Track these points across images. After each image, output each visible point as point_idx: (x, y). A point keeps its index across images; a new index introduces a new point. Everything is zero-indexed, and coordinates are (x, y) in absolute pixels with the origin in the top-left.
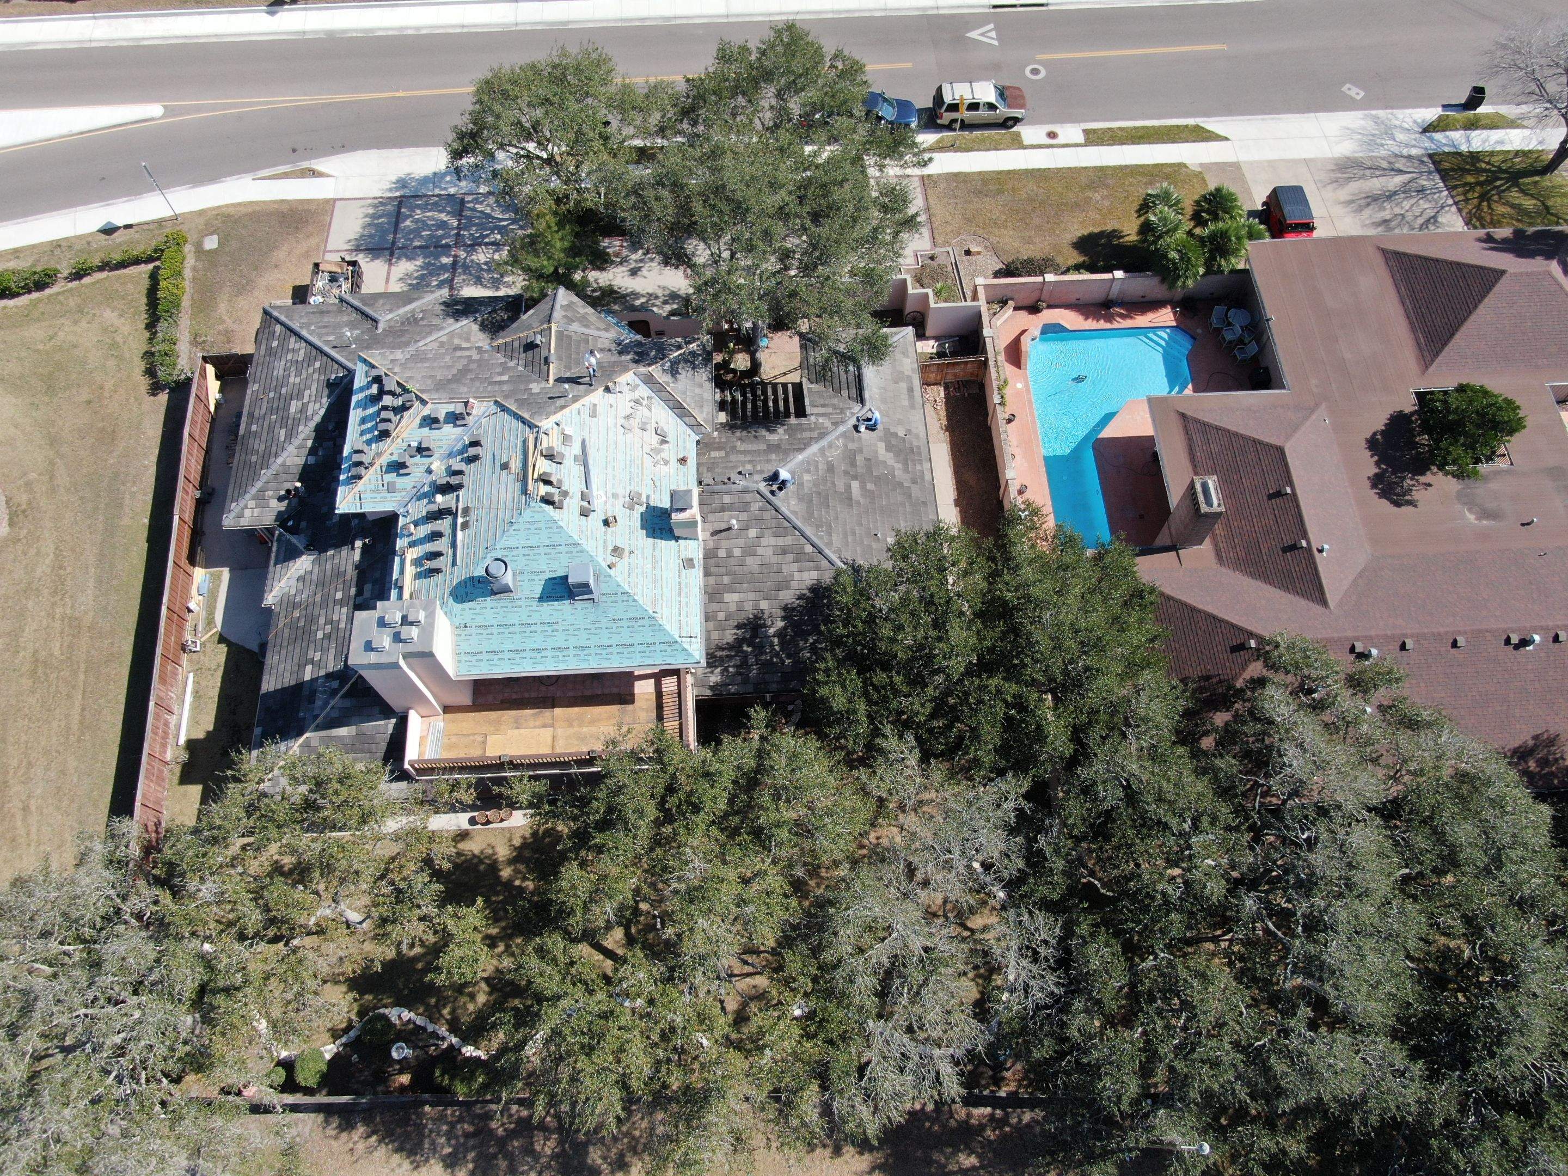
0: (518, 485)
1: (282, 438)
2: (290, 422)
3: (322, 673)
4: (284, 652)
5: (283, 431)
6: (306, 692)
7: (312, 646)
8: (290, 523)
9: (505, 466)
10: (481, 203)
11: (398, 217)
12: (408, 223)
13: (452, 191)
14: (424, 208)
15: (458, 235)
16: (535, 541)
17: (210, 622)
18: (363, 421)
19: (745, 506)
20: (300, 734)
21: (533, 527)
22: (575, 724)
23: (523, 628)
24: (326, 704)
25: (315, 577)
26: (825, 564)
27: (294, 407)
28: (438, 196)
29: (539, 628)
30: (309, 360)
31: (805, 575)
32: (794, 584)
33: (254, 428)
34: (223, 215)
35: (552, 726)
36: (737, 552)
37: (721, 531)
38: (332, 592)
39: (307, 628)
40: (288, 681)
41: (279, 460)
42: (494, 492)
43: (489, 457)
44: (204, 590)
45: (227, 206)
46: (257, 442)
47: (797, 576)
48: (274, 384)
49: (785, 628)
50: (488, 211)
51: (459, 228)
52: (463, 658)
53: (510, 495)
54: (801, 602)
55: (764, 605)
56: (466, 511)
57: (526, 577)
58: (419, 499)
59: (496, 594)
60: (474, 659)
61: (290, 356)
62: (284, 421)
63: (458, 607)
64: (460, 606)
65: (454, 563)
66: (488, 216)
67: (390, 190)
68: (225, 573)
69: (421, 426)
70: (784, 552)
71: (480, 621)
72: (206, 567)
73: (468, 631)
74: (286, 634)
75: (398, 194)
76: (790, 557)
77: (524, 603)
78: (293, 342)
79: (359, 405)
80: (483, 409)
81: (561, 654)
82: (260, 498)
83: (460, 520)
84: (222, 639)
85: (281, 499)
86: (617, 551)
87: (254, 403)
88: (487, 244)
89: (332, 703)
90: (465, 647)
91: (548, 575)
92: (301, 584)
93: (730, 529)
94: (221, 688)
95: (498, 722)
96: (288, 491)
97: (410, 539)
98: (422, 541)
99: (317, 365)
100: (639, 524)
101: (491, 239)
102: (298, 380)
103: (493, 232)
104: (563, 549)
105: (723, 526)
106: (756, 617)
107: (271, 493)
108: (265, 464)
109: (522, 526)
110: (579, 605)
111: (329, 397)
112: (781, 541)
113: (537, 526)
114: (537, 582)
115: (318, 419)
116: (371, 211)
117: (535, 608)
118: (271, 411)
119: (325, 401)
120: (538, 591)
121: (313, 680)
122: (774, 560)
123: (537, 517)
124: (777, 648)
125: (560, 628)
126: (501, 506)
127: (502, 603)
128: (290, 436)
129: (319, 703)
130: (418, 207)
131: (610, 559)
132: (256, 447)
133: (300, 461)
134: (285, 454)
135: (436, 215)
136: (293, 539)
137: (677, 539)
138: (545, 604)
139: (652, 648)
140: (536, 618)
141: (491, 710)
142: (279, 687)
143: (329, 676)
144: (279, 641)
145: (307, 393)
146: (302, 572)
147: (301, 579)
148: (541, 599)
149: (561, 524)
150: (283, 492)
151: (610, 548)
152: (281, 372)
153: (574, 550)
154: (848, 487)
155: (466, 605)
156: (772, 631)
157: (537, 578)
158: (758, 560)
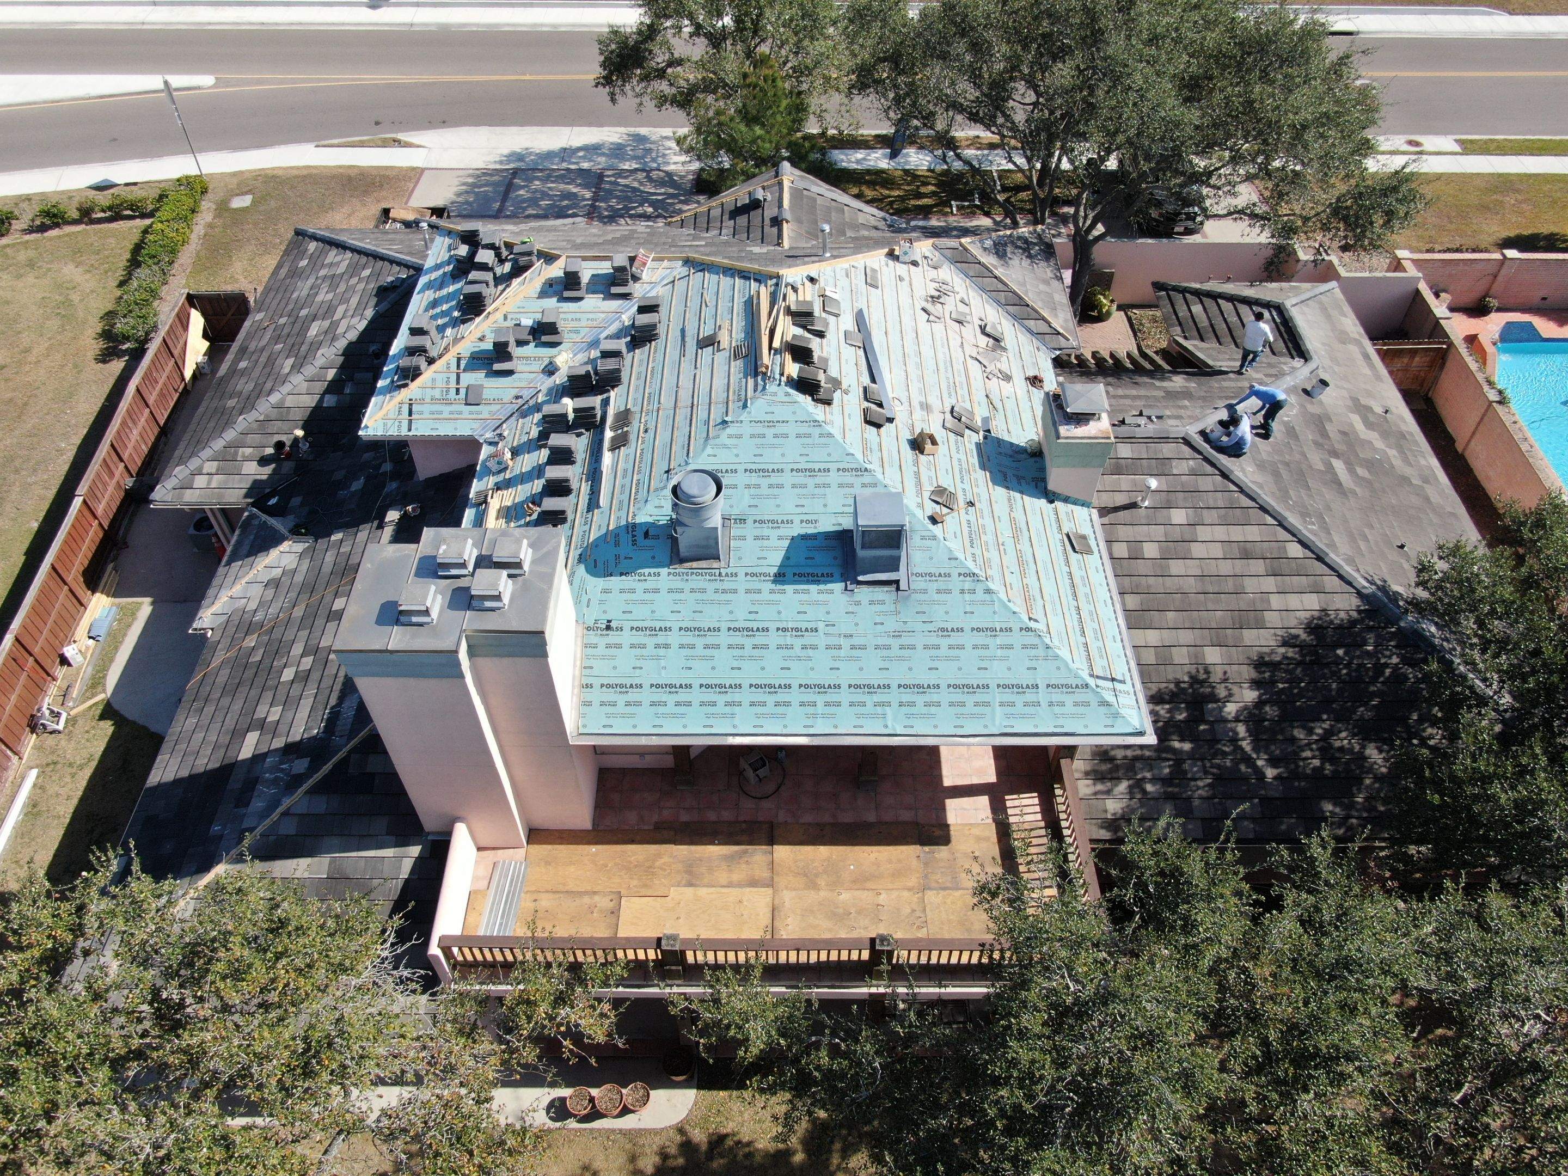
0: (737, 365)
1: (286, 370)
2: (304, 348)
3: (278, 743)
4: (209, 709)
5: (291, 361)
6: (235, 783)
7: (268, 696)
8: (273, 501)
9: (709, 342)
10: (625, 178)
11: (509, 187)
12: (522, 192)
13: (585, 165)
14: (547, 179)
15: (592, 206)
16: (772, 458)
17: (96, 683)
18: (434, 304)
19: (1161, 467)
20: (205, 867)
21: (770, 432)
22: (822, 882)
23: (738, 639)
24: (275, 804)
25: (299, 578)
26: (1332, 582)
27: (314, 330)
28: (568, 170)
29: (774, 639)
30: (353, 270)
31: (1294, 601)
32: (1272, 618)
33: (242, 365)
34: (266, 176)
35: (770, 884)
36: (1151, 550)
37: (1116, 509)
38: (328, 599)
39: (267, 662)
40: (205, 762)
41: (274, 398)
42: (686, 382)
43: (674, 334)
44: (102, 631)
45: (273, 169)
46: (243, 380)
47: (1276, 601)
48: (290, 307)
49: (1259, 704)
50: (636, 185)
51: (595, 198)
52: (596, 695)
53: (719, 383)
54: (1291, 652)
55: (1213, 656)
56: (624, 418)
57: (749, 530)
58: (524, 415)
59: (682, 561)
60: (621, 699)
61: (323, 272)
62: (292, 350)
63: (596, 584)
64: (601, 583)
65: (593, 504)
66: (635, 190)
67: (501, 162)
68: (145, 607)
69: (543, 294)
70: (1246, 555)
71: (641, 614)
72: (114, 596)
73: (613, 637)
74: (221, 679)
75: (512, 166)
76: (1258, 566)
77: (742, 583)
78: (333, 255)
79: (429, 286)
80: (660, 273)
81: (820, 699)
82: (227, 458)
83: (609, 434)
84: (108, 712)
85: (263, 461)
86: (942, 497)
87: (250, 336)
88: (631, 217)
89: (286, 803)
90: (603, 670)
91: (798, 530)
92: (270, 593)
93: (1133, 505)
94: (82, 800)
95: (649, 870)
96: (279, 445)
97: (500, 478)
98: (524, 478)
99: (366, 273)
100: (975, 460)
101: (640, 210)
102: (330, 296)
103: (641, 205)
104: (834, 478)
105: (1121, 499)
106: (1194, 680)
107: (248, 451)
108: (248, 404)
109: (747, 429)
110: (863, 593)
111: (376, 306)
112: (1237, 533)
113: (780, 429)
114: (774, 542)
115: (353, 336)
116: (470, 180)
117: (765, 595)
118: (276, 339)
119: (369, 313)
120: (776, 559)
121: (258, 758)
122: (1226, 568)
123: (781, 412)
124: (1246, 745)
125: (820, 640)
126: (703, 399)
127: (698, 582)
128: (297, 368)
129: (258, 804)
130: (538, 178)
131: (931, 508)
132: (239, 388)
133: (310, 401)
134: (286, 388)
135: (562, 186)
136: (273, 521)
137: (1051, 497)
138: (789, 588)
139: (1030, 696)
140: (766, 615)
141: (632, 842)
142: (185, 773)
143: (291, 750)
144: (205, 690)
145: (341, 310)
146: (277, 573)
147: (274, 584)
148: (780, 577)
149: (829, 428)
150: (270, 451)
151: (928, 488)
152: (305, 292)
153: (858, 482)
154: (1330, 467)
155: (615, 582)
156: (1231, 709)
157: (774, 534)
158: (1192, 568)
